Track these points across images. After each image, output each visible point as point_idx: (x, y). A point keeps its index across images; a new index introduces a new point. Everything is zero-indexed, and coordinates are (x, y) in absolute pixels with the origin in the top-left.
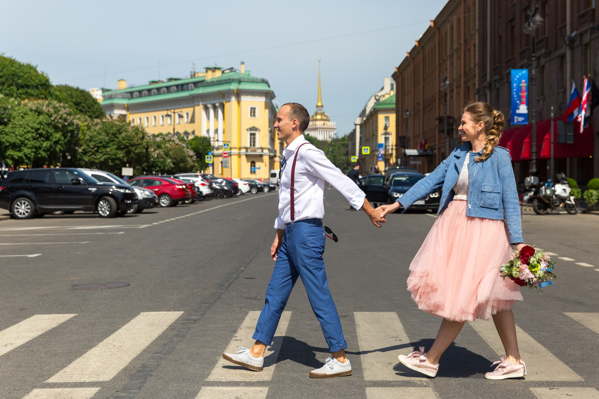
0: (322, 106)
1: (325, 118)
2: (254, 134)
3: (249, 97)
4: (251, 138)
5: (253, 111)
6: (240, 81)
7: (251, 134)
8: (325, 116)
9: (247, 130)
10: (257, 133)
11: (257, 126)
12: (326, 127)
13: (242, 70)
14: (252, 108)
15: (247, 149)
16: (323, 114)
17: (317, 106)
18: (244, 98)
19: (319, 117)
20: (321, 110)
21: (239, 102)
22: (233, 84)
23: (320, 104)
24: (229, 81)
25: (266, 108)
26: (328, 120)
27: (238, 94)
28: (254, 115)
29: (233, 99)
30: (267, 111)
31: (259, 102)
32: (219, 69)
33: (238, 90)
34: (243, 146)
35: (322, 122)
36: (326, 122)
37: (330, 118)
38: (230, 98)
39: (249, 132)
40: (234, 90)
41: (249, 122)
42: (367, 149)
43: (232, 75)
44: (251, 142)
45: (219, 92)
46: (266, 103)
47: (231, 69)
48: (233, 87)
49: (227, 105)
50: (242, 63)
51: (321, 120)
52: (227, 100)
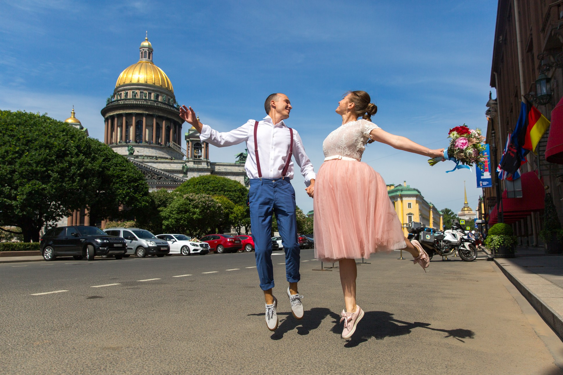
0: (467, 204)
1: (469, 209)
2: (411, 217)
3: (407, 198)
4: (409, 219)
5: (410, 205)
6: (402, 190)
7: (409, 217)
8: (469, 208)
9: (407, 215)
10: (412, 216)
11: (412, 212)
12: (470, 214)
13: (405, 185)
14: (409, 204)
15: (407, 224)
16: (468, 207)
17: (465, 204)
18: (404, 199)
19: (466, 209)
20: (467, 205)
21: (402, 201)
22: (398, 192)
23: (466, 202)
24: (396, 191)
25: (417, 203)
26: (472, 210)
27: (401, 197)
28: (410, 207)
29: (399, 199)
30: (417, 204)
31: (413, 200)
32: (393, 185)
33: (401, 195)
34: (405, 223)
35: (468, 212)
36: (470, 211)
37: (472, 209)
38: (397, 199)
39: (408, 216)
40: (399, 195)
41: (408, 211)
42: (463, 221)
43: (399, 188)
44: (409, 221)
45: (392, 196)
46: (416, 200)
47: (400, 185)
48: (399, 193)
49: (396, 203)
50: (405, 182)
51: (467, 210)
52: (396, 200)
